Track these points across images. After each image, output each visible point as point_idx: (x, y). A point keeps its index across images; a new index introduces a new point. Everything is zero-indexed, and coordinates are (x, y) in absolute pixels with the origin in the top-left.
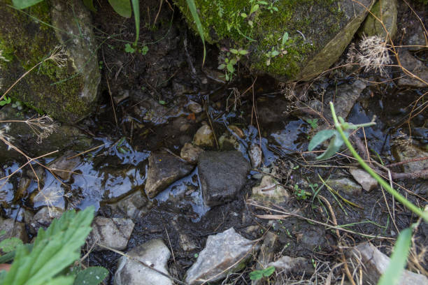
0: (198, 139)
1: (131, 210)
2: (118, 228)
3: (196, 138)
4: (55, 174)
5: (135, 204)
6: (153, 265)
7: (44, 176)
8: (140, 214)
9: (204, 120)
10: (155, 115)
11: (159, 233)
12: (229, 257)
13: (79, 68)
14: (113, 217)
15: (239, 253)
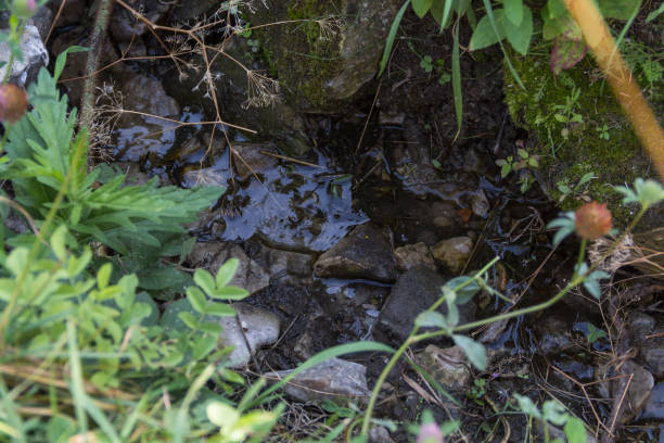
0: (443, 249)
1: (279, 267)
2: (248, 275)
3: (441, 245)
4: (233, 160)
5: (289, 263)
6: (246, 330)
7: (220, 153)
8: (284, 278)
9: (475, 230)
10: (415, 176)
11: (286, 315)
12: (327, 382)
13: (345, 50)
14: (254, 259)
15: (342, 388)
